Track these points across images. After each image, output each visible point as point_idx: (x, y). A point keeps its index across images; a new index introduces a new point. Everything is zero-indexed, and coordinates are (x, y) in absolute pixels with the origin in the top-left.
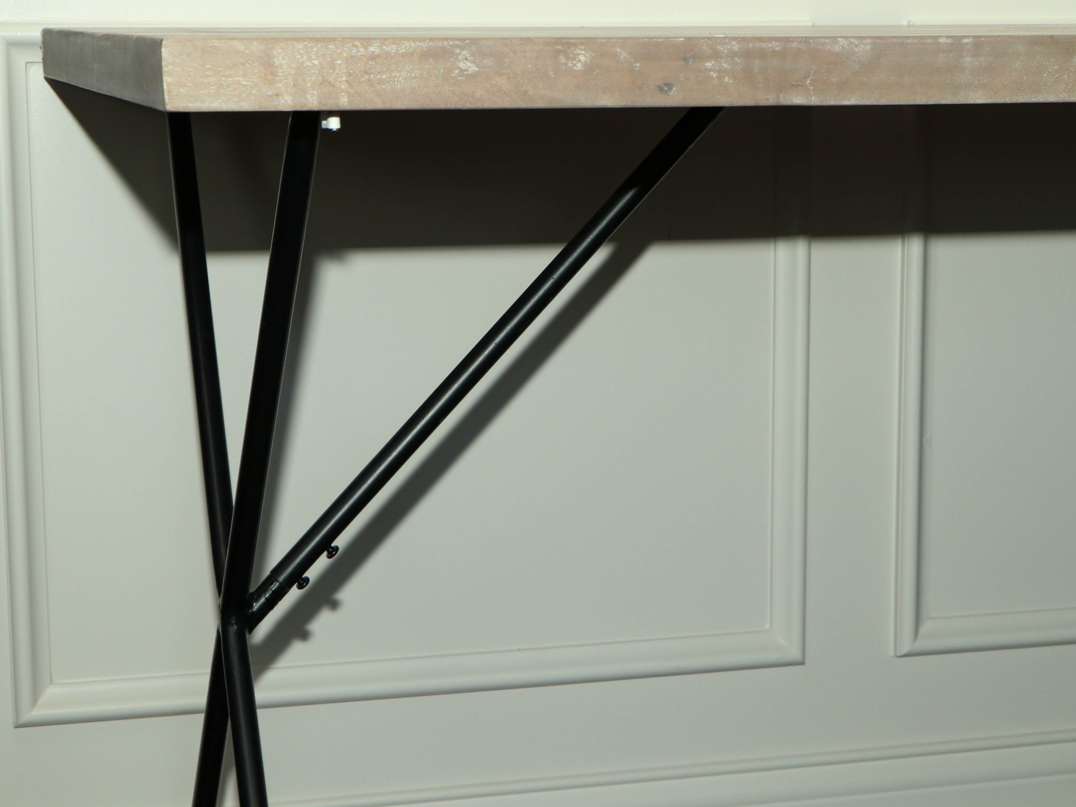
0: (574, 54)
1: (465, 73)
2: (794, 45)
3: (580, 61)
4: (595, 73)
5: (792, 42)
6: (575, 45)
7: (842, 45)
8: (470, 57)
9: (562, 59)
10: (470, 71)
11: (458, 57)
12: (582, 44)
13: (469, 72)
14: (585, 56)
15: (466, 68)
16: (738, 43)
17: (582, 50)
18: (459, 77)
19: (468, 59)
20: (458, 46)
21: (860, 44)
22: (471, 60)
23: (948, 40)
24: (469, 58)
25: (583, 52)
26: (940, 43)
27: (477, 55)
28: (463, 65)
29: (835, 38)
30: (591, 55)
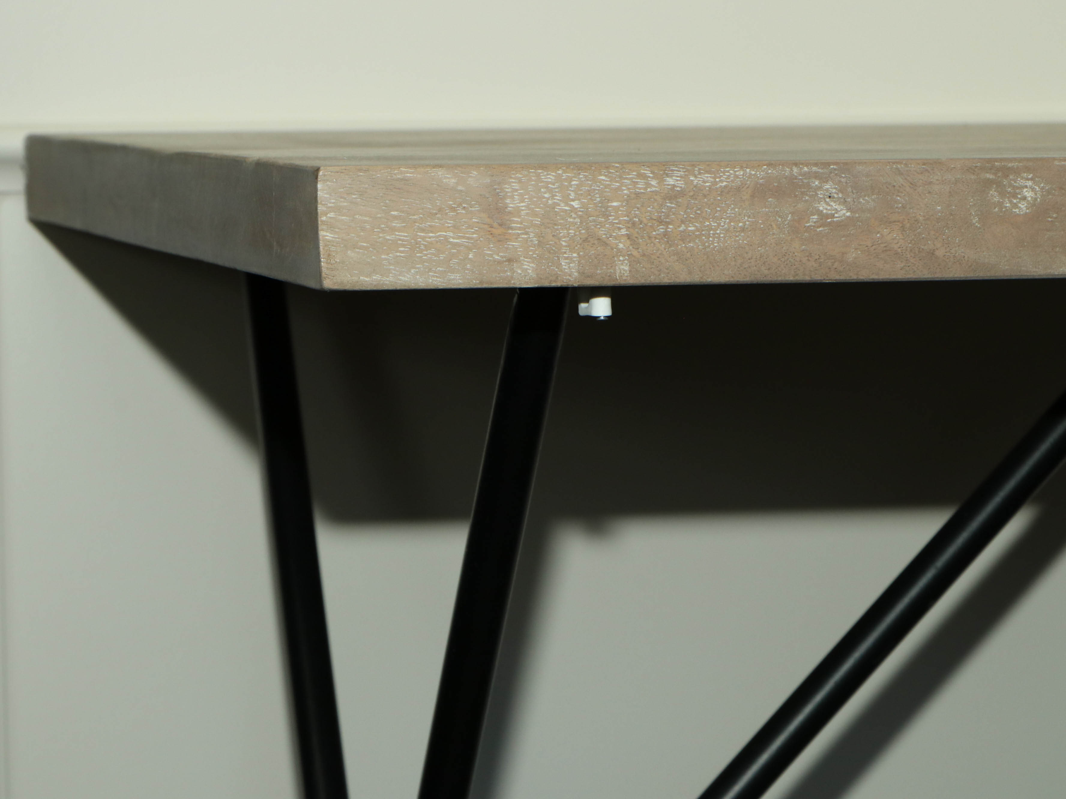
0: (1014, 188)
1: (829, 220)
3: (1024, 198)
4: (1050, 219)
6: (1017, 172)
8: (838, 194)
9: (994, 195)
10: (836, 217)
11: (817, 194)
12: (1028, 169)
13: (835, 219)
14: (1033, 189)
15: (830, 212)
17: (1028, 179)
18: (818, 227)
19: (834, 197)
20: (816, 176)
22: (839, 198)
24: (836, 196)
25: (1029, 183)
27: (849, 190)
28: (825, 206)
30: (1043, 188)
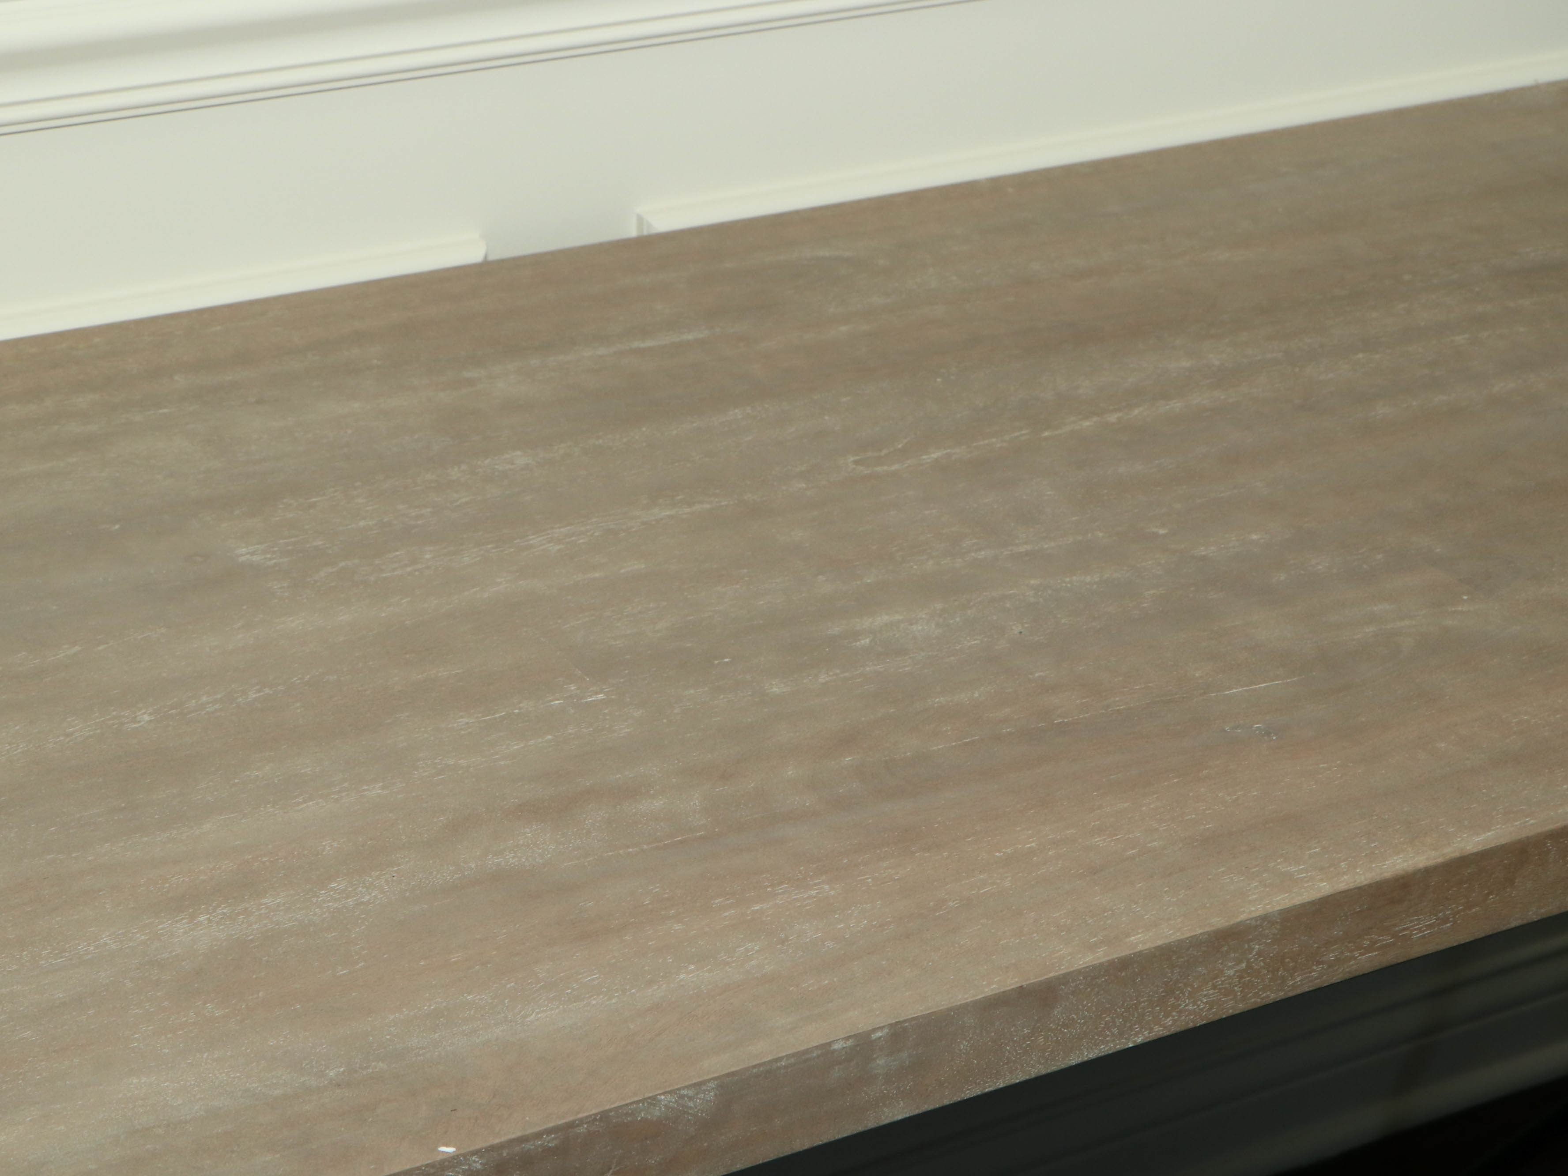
2: (582, 1129)
5: (578, 1126)
7: (665, 1106)
16: (481, 1157)
21: (697, 1094)
23: (847, 1043)
26: (835, 1050)
29: (654, 1098)
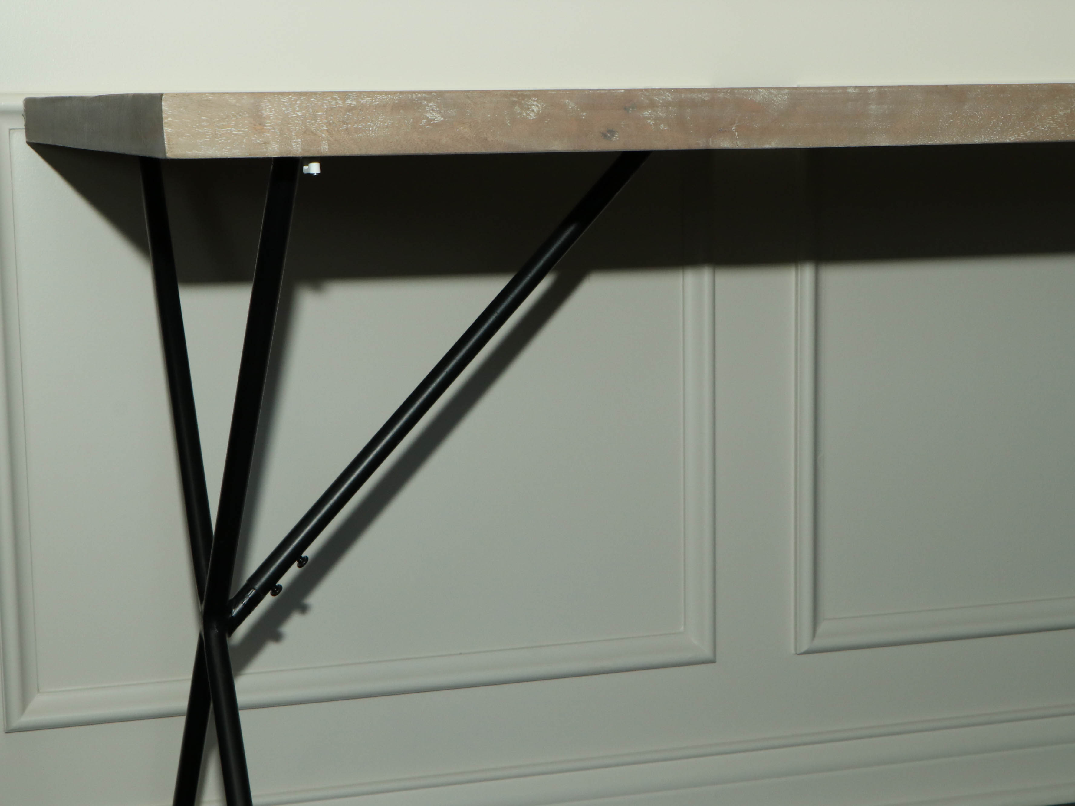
0: (528, 105)
1: (432, 122)
2: (721, 95)
3: (533, 111)
4: (546, 122)
5: (719, 92)
6: (529, 97)
7: (762, 95)
8: (436, 108)
9: (517, 109)
10: (436, 121)
11: (425, 109)
12: (535, 96)
13: (435, 122)
14: (538, 106)
15: (432, 118)
16: (672, 94)
17: (535, 101)
18: (427, 125)
19: (434, 110)
20: (425, 99)
21: (779, 94)
22: (437, 111)
23: (856, 90)
24: (435, 109)
25: (536, 103)
26: (848, 93)
27: (442, 106)
28: (430, 115)
29: (757, 89)
30: (542, 105)
